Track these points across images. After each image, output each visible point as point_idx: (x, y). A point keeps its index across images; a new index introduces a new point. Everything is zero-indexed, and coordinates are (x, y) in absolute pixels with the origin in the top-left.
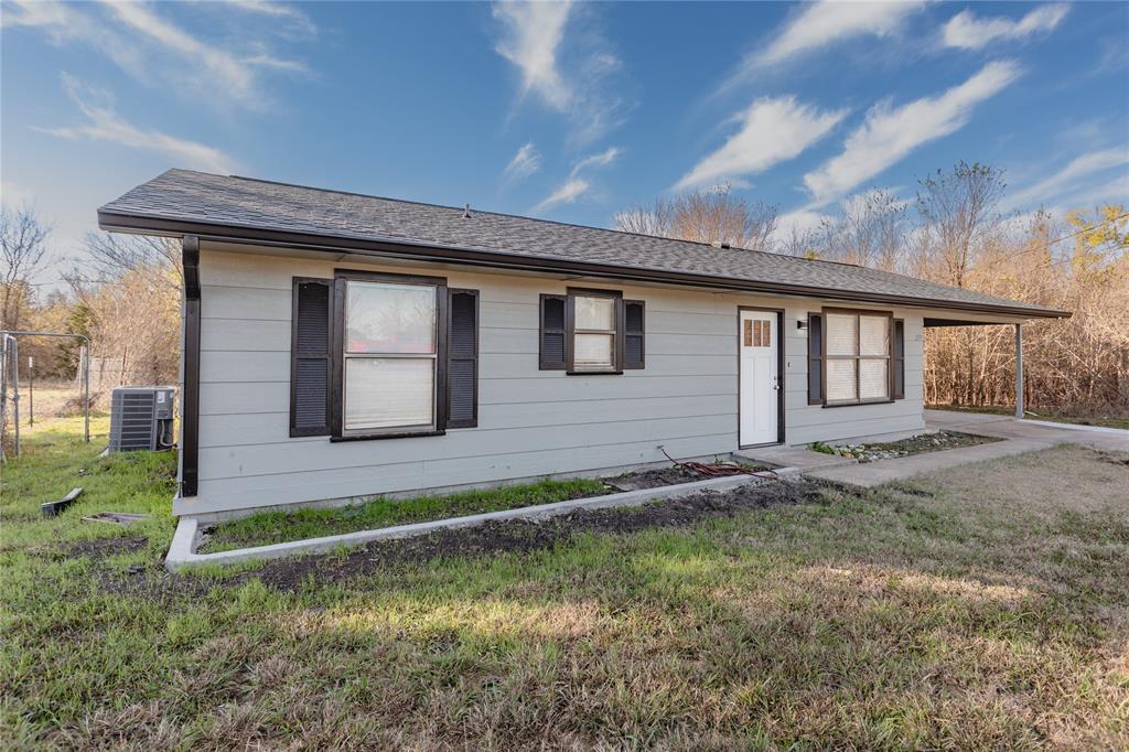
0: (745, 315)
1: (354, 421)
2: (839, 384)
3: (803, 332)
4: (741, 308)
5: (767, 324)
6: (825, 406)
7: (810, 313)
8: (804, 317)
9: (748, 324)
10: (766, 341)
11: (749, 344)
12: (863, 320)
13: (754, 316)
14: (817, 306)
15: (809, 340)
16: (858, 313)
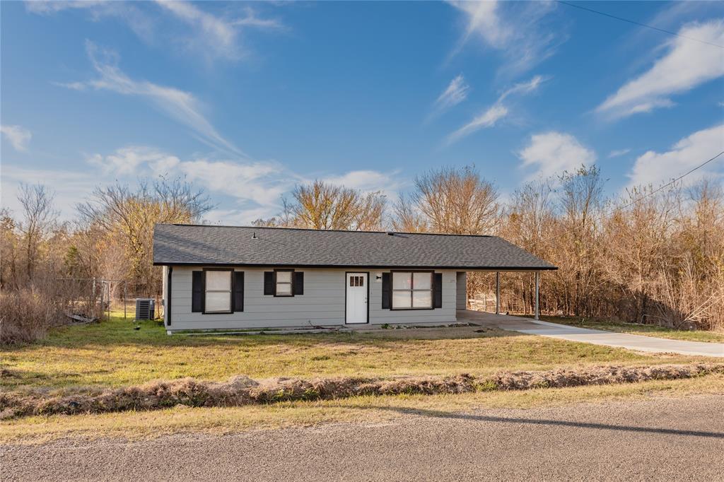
0: (349, 275)
1: (209, 308)
3: (380, 281)
4: (346, 273)
5: (362, 278)
6: (391, 309)
7: (383, 274)
8: (380, 275)
9: (352, 278)
10: (362, 284)
11: (352, 285)
12: (415, 275)
13: (355, 275)
14: (388, 271)
15: (383, 283)
16: (413, 272)
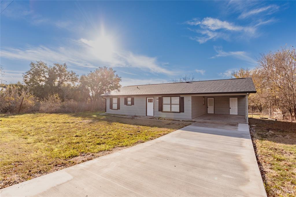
1: (113, 108)
2: (166, 108)
4: (147, 97)
5: (152, 99)
6: (162, 112)
7: (159, 98)
8: (158, 98)
9: (149, 99)
10: (152, 102)
11: (149, 102)
12: (172, 98)
13: (150, 98)
14: (161, 96)
15: (159, 101)
16: (171, 97)
